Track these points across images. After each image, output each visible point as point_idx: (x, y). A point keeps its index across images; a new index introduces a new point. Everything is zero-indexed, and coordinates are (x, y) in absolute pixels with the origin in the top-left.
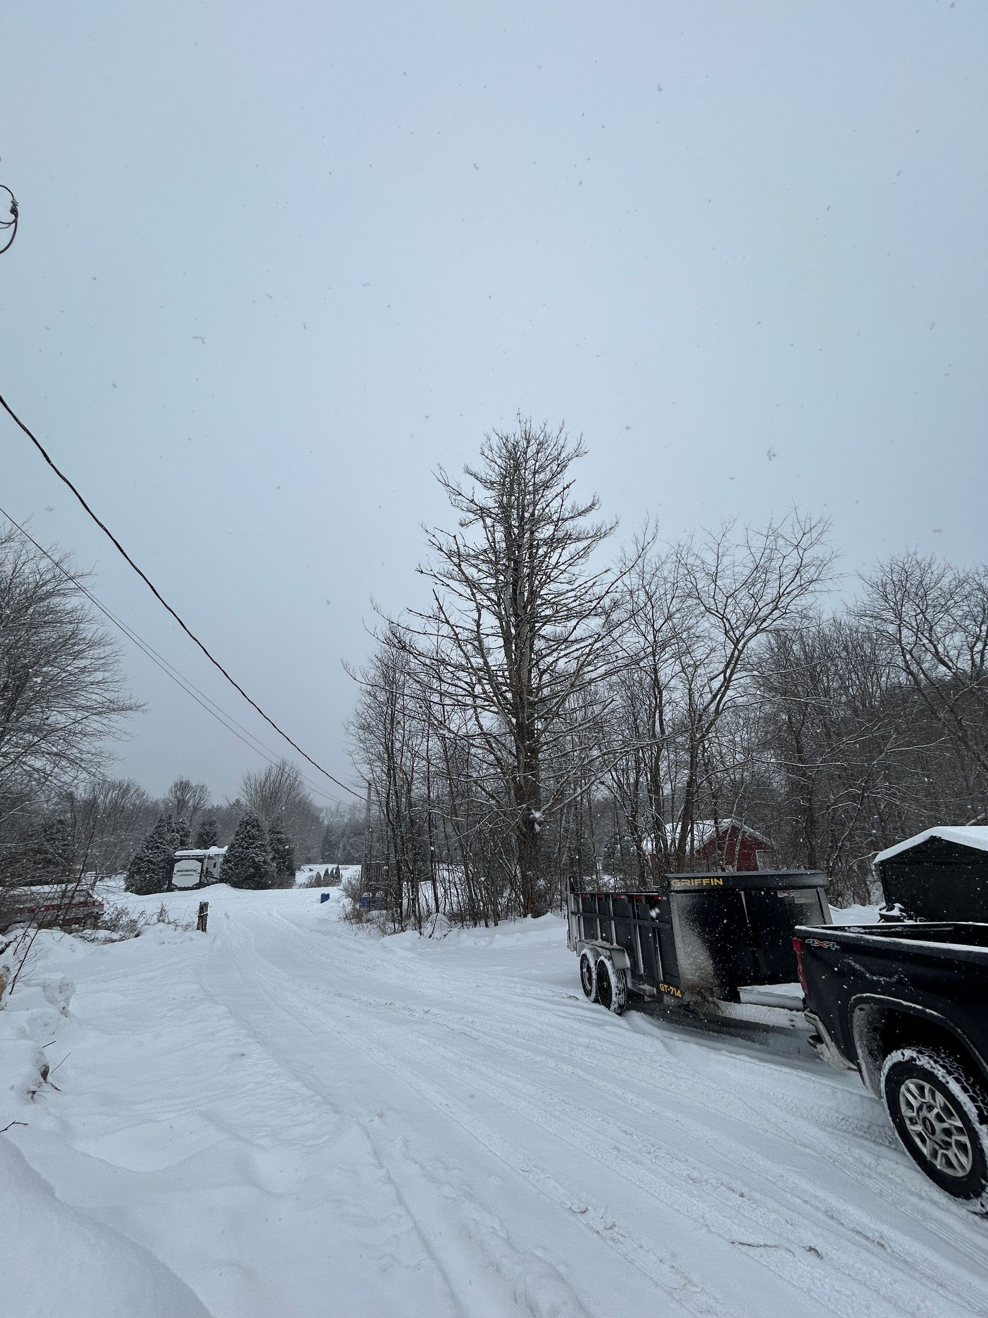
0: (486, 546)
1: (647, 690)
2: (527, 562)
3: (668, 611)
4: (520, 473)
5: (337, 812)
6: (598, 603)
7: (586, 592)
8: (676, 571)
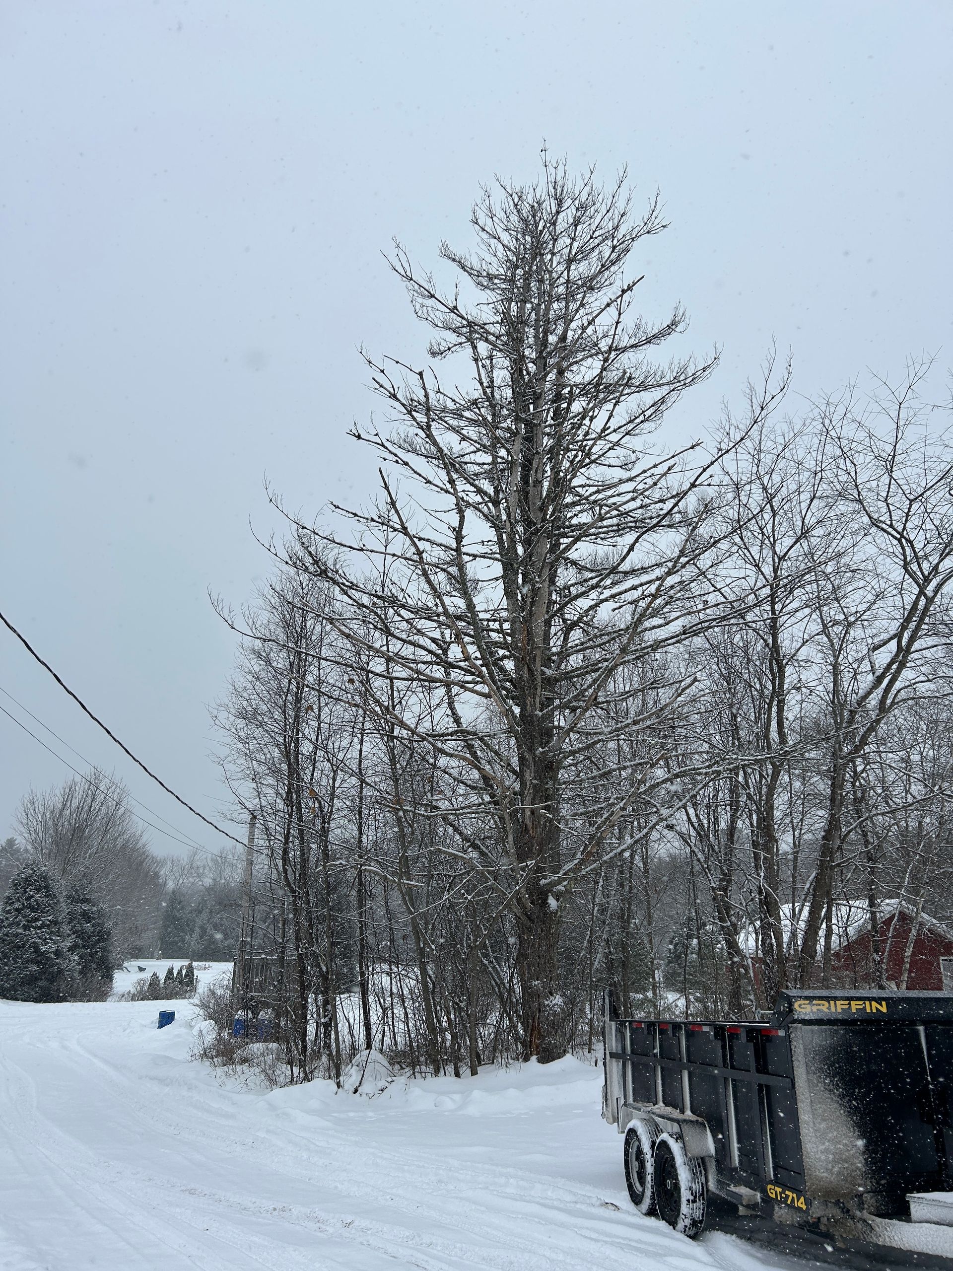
0: (477, 394)
1: (758, 663)
2: (550, 426)
3: (803, 522)
4: (542, 260)
5: (192, 867)
6: (676, 505)
7: (655, 484)
8: (821, 449)
